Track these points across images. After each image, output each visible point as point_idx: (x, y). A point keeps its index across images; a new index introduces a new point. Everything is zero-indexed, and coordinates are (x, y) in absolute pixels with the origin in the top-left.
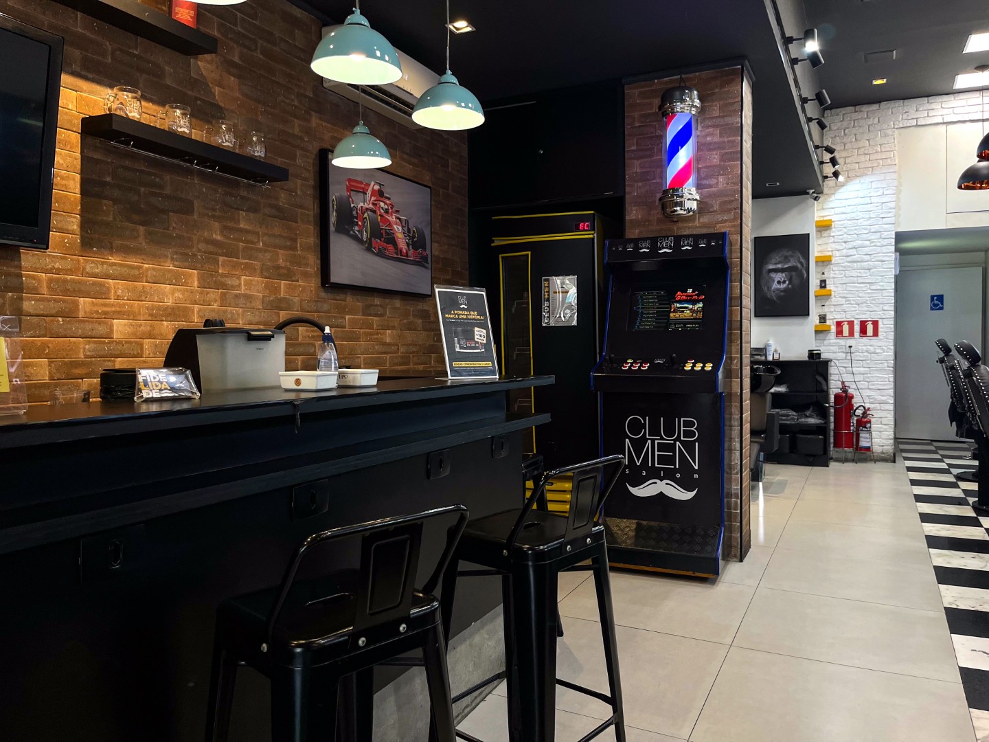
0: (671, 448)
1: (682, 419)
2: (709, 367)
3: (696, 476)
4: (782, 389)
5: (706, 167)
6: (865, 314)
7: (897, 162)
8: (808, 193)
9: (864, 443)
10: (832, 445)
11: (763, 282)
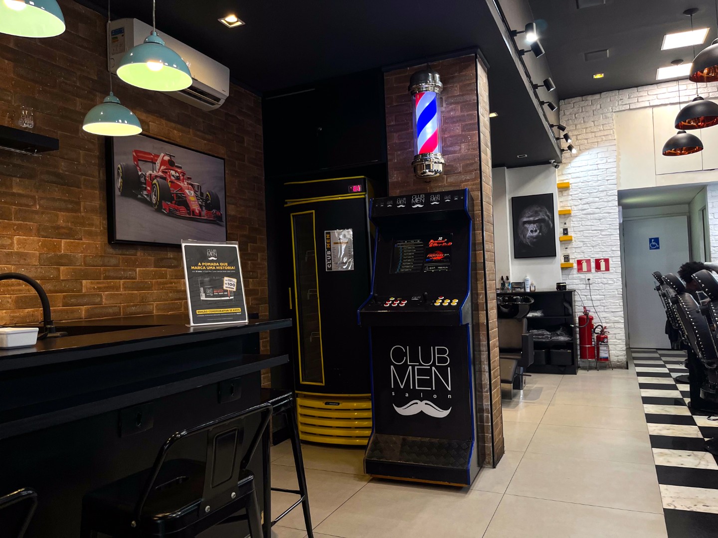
0: (428, 372)
1: (436, 347)
2: (455, 302)
3: (449, 396)
4: (538, 314)
5: (451, 137)
6: (598, 254)
7: (616, 137)
8: (550, 163)
9: (603, 354)
10: (579, 357)
11: (520, 232)
